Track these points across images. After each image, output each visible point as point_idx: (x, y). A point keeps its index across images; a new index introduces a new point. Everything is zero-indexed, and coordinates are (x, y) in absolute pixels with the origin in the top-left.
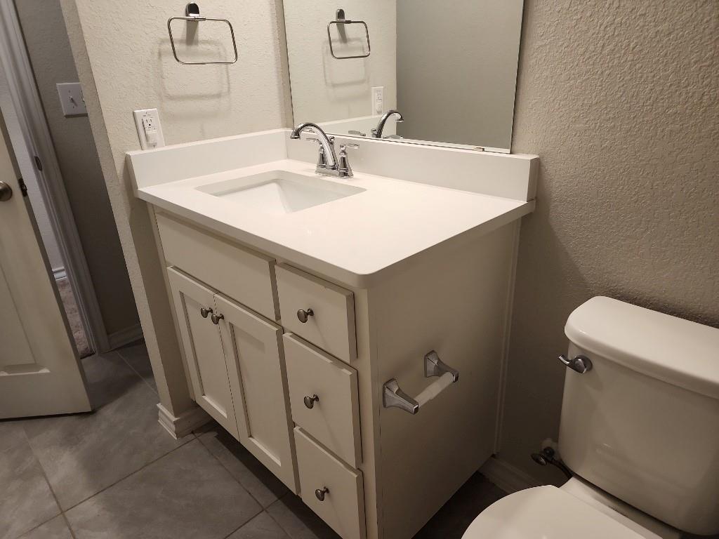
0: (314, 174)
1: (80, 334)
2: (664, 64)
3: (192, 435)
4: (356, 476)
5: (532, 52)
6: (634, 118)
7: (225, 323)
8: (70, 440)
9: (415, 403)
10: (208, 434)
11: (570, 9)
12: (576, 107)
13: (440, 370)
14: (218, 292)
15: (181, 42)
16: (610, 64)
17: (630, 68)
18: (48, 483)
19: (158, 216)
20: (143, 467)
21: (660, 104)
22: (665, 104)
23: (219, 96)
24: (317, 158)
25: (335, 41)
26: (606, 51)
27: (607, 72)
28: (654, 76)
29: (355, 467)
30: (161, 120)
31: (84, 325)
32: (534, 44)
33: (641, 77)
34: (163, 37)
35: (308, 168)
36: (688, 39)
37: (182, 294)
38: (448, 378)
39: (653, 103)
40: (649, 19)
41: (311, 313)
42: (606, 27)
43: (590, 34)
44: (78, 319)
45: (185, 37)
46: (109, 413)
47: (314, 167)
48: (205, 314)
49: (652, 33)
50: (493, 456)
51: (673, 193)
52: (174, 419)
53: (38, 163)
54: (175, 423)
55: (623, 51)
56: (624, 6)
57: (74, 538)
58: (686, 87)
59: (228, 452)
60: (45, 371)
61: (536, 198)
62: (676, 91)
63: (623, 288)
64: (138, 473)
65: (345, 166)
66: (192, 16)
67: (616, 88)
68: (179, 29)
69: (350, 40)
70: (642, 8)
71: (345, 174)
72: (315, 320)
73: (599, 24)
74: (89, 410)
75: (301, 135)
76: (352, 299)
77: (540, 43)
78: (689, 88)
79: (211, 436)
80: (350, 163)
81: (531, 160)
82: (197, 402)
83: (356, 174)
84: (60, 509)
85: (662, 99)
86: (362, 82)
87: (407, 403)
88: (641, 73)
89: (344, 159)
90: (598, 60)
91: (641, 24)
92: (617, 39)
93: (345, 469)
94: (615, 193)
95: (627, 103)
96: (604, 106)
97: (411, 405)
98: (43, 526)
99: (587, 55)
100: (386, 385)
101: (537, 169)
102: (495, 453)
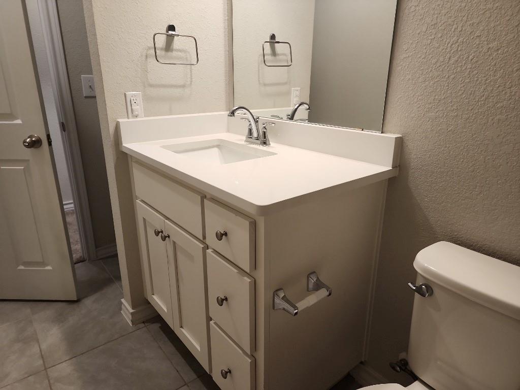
0: (243, 143)
1: (77, 247)
2: (494, 71)
3: (143, 324)
4: (250, 361)
5: (399, 62)
6: (472, 109)
7: (170, 240)
8: (59, 319)
9: (296, 308)
10: (154, 324)
11: (427, 32)
12: (429, 101)
13: (318, 286)
14: (168, 219)
15: (162, 49)
16: (455, 71)
17: (469, 74)
18: (40, 347)
19: (133, 164)
20: (105, 343)
21: (490, 100)
22: (494, 100)
23: (183, 86)
24: (247, 131)
25: (268, 55)
26: (451, 62)
27: (453, 76)
28: (486, 80)
29: (249, 354)
30: (143, 100)
31: (81, 241)
32: (400, 56)
33: (477, 80)
34: (149, 45)
35: (240, 138)
36: (512, 53)
37: (144, 220)
38: (323, 293)
39: (486, 99)
40: (483, 39)
41: (226, 234)
42: (452, 45)
43: (440, 50)
44: (78, 236)
45: (165, 47)
46: (88, 302)
47: (244, 138)
48: (157, 233)
49: (485, 49)
50: (362, 363)
51: (500, 166)
52: (131, 311)
53: (63, 127)
54: (132, 314)
55: (464, 62)
56: (465, 30)
57: (51, 388)
58: (510, 88)
59: (166, 339)
60: (49, 268)
61: (399, 166)
62: (503, 91)
63: (462, 237)
64: (101, 347)
65: (265, 137)
66: (170, 32)
67: (459, 88)
68: (161, 41)
69: (278, 55)
70: (478, 32)
71: (265, 143)
72: (228, 240)
73: (447, 43)
74: (75, 299)
75: (235, 114)
76: (254, 225)
77: (405, 56)
78: (512, 89)
79: (156, 326)
80: (269, 136)
81: (396, 138)
82: (149, 300)
83: (272, 144)
84: (45, 366)
85: (492, 96)
86: (286, 83)
87: (289, 306)
88: (477, 77)
89: (264, 133)
90: (446, 68)
91: (477, 43)
92: (460, 53)
93: (242, 354)
94: (457, 165)
95: (466, 99)
96: (449, 101)
97: (292, 309)
98: (30, 377)
99: (438, 65)
100: (276, 293)
101: (400, 144)
102: (363, 360)
